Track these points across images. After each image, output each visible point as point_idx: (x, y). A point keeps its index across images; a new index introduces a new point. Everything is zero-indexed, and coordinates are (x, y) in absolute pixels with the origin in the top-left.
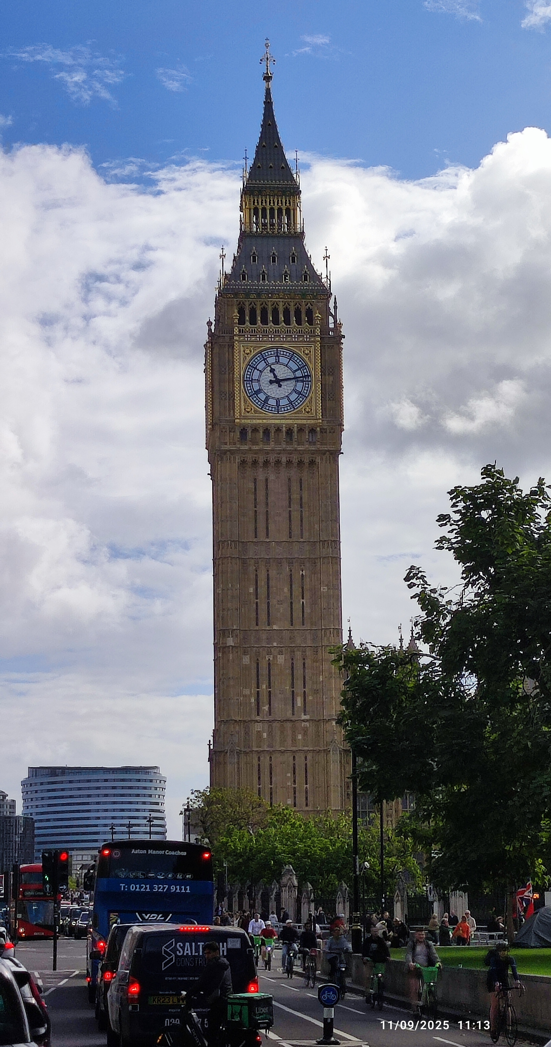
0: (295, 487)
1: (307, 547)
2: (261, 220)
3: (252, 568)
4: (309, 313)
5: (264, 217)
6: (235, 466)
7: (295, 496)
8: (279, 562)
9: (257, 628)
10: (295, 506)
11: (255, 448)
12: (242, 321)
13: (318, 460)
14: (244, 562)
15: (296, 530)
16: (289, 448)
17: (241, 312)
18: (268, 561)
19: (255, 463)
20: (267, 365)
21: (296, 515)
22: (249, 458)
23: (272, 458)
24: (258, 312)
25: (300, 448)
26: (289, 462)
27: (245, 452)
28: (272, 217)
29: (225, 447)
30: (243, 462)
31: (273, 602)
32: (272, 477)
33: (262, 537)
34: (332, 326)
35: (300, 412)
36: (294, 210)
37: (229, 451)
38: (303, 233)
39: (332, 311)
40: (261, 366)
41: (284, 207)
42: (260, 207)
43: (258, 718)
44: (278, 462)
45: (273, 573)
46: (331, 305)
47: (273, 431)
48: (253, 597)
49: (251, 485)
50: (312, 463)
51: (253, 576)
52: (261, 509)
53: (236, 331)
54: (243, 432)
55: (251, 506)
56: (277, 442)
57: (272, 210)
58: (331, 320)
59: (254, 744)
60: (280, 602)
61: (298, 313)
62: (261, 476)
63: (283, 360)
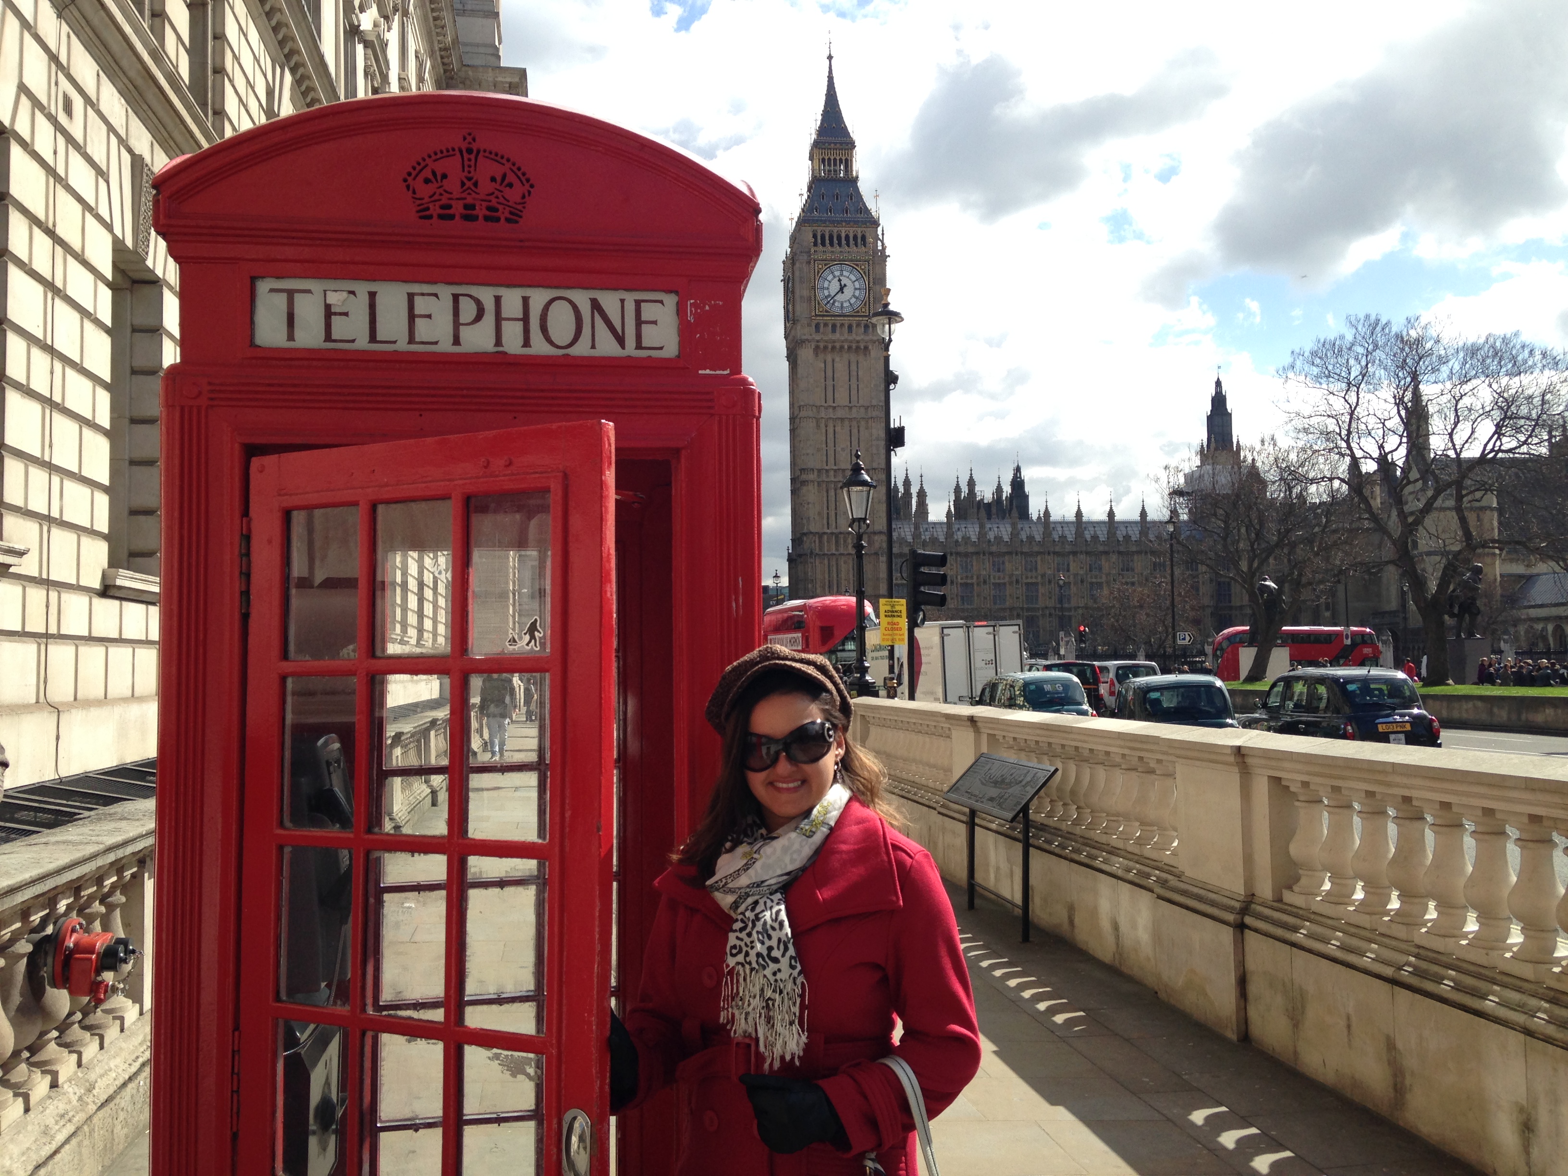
0: (854, 367)
1: (862, 410)
2: (827, 168)
3: (823, 425)
4: (864, 238)
5: (829, 165)
6: (811, 351)
7: (854, 373)
8: (842, 420)
9: (827, 468)
10: (853, 380)
11: (825, 338)
12: (815, 244)
13: (870, 347)
14: (818, 421)
15: (854, 398)
16: (850, 338)
17: (815, 236)
18: (835, 420)
19: (825, 348)
20: (834, 277)
21: (854, 386)
22: (822, 345)
23: (838, 345)
24: (827, 238)
25: (858, 338)
26: (850, 348)
27: (818, 341)
28: (835, 165)
29: (804, 337)
30: (817, 347)
31: (838, 449)
32: (837, 359)
33: (830, 403)
34: (880, 248)
35: (858, 312)
36: (851, 161)
37: (807, 340)
38: (857, 177)
39: (880, 237)
40: (830, 277)
41: (844, 158)
42: (826, 158)
43: (828, 531)
44: (842, 347)
45: (838, 429)
46: (880, 232)
47: (838, 325)
48: (824, 446)
49: (823, 365)
50: (866, 348)
51: (824, 431)
52: (830, 383)
53: (812, 251)
54: (817, 326)
55: (823, 380)
56: (842, 334)
57: (835, 160)
58: (879, 243)
59: (826, 548)
60: (843, 449)
61: (855, 238)
62: (829, 358)
63: (845, 273)
